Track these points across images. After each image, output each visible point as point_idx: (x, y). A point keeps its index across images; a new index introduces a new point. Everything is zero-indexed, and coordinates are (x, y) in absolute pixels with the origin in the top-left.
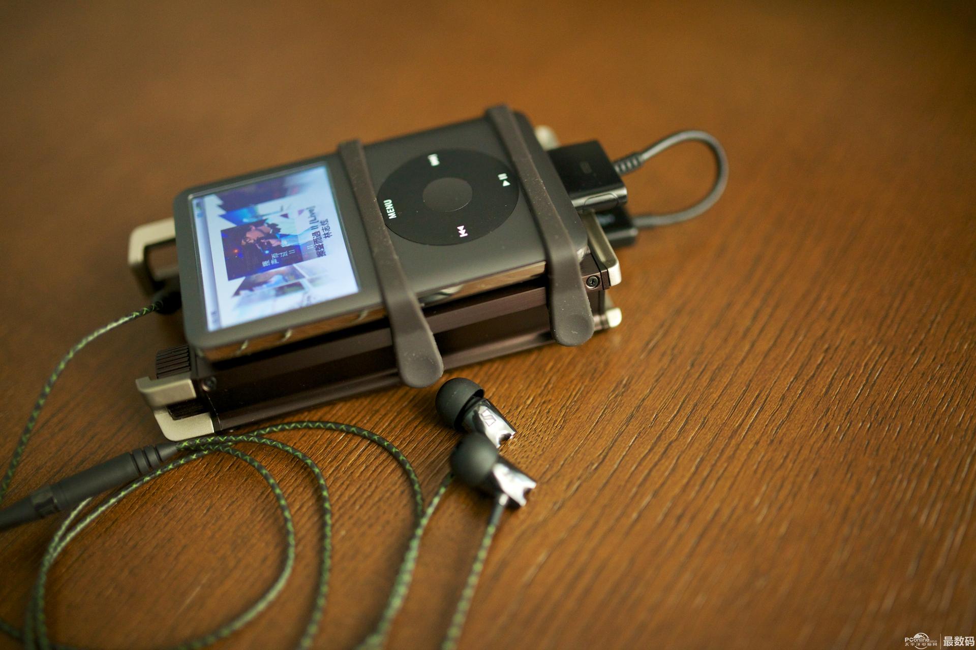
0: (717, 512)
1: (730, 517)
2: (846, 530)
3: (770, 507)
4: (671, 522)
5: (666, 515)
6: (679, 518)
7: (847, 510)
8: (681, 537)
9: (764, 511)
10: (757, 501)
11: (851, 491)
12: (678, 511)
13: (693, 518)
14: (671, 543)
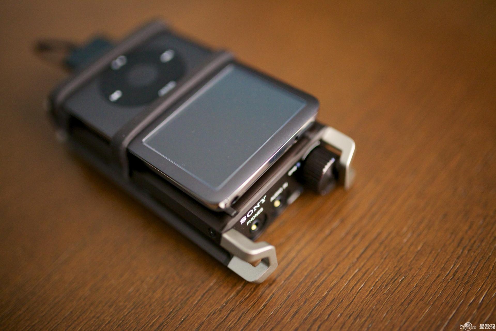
0: (379, 234)
1: (387, 238)
2: (460, 251)
3: (413, 233)
4: (350, 237)
5: (347, 234)
6: (355, 236)
7: (462, 239)
8: (354, 247)
9: (409, 235)
10: (405, 229)
11: (466, 228)
12: (355, 231)
13: (363, 237)
14: (347, 251)
